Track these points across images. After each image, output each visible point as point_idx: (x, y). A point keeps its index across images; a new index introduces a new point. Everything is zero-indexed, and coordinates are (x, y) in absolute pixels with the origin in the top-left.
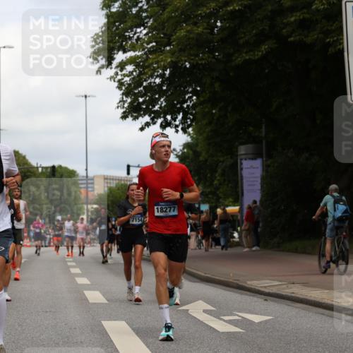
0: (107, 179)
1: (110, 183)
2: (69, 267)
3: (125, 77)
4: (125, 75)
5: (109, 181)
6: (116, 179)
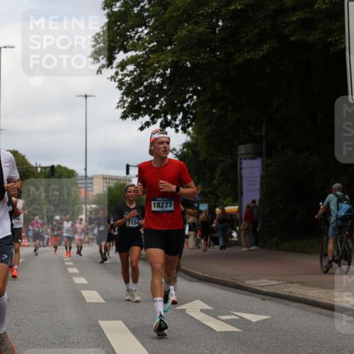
0: (106, 179)
2: (67, 267)
3: (125, 76)
5: (108, 181)
6: (115, 179)
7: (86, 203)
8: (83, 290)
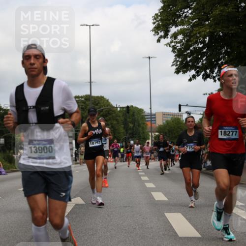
0: (165, 114)
1: (167, 117)
2: (140, 176)
3: (177, 43)
4: (177, 42)
5: (166, 116)
6: (171, 115)
7: (151, 132)
8: (153, 192)
